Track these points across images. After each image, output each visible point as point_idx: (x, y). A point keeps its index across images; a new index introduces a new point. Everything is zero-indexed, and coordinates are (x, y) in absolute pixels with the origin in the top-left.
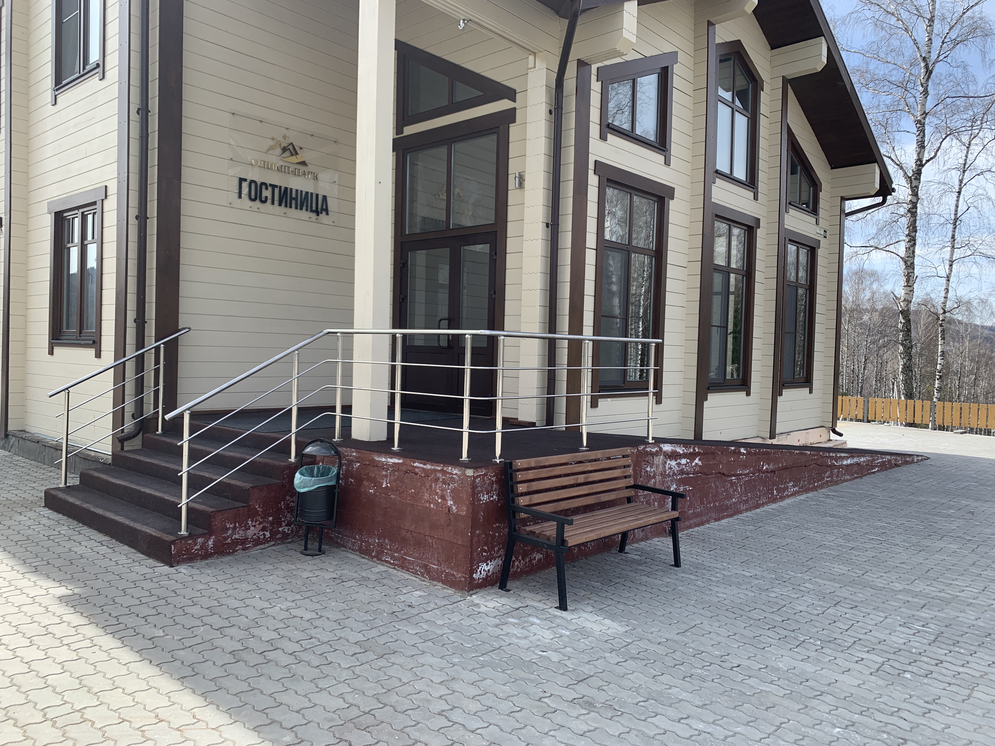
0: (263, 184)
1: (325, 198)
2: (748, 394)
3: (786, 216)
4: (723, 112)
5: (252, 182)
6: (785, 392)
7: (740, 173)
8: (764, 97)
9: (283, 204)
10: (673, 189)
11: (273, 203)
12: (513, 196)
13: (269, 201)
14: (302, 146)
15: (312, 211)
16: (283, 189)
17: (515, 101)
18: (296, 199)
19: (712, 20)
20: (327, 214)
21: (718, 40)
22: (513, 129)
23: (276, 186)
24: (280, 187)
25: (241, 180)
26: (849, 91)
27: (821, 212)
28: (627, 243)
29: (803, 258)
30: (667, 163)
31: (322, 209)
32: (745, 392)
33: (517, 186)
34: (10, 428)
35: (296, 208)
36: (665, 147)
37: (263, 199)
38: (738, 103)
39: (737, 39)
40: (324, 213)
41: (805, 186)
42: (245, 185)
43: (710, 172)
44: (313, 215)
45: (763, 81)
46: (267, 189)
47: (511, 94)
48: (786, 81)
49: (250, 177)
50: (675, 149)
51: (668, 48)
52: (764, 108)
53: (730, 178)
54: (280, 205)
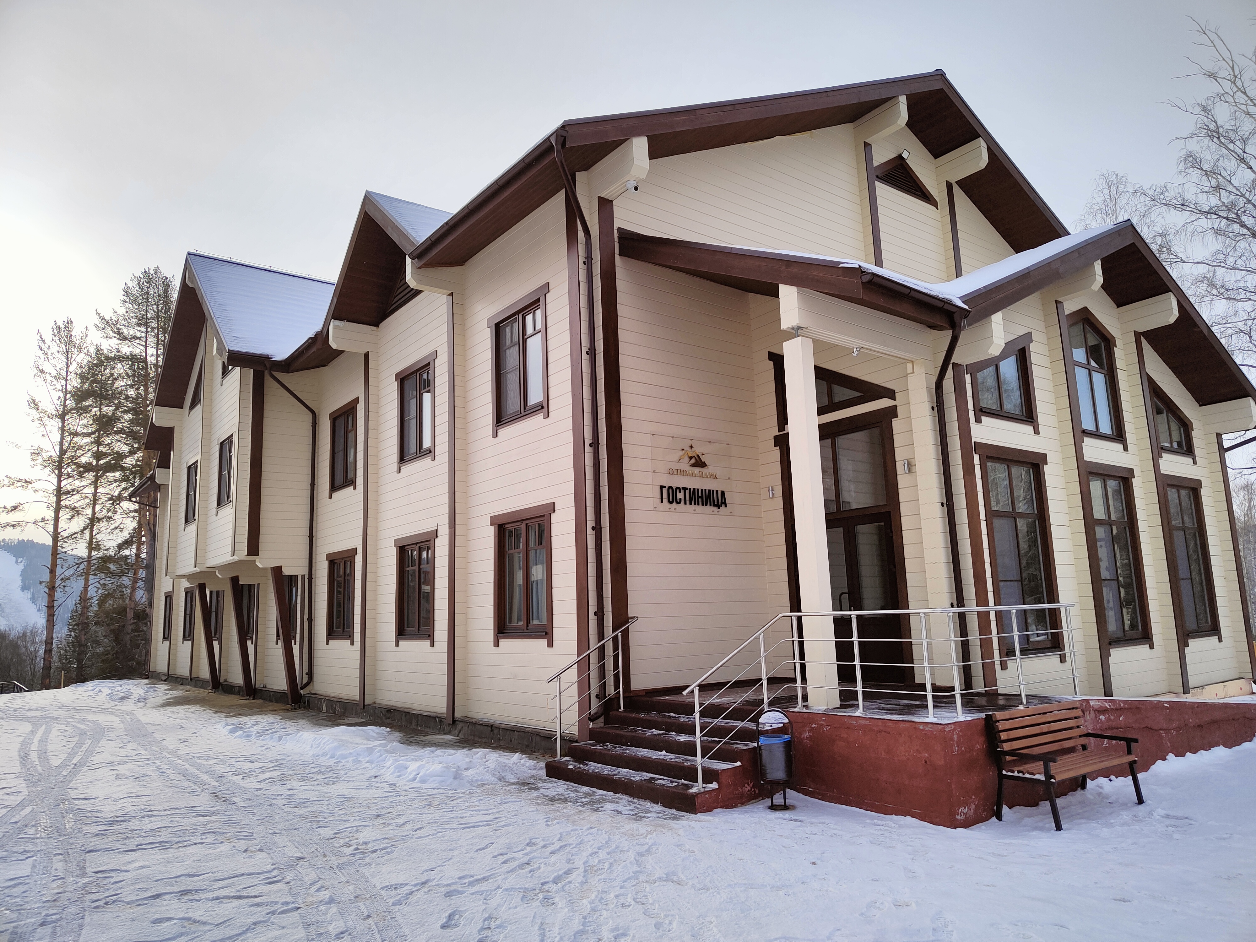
0: (677, 488)
1: (723, 493)
2: (1152, 647)
3: (1161, 461)
4: (1081, 374)
5: (670, 487)
6: (1191, 642)
7: (1106, 427)
8: (1118, 352)
9: (693, 503)
10: (1045, 456)
11: (685, 503)
12: (903, 481)
13: (683, 502)
14: (703, 452)
15: (714, 505)
16: (692, 490)
17: (895, 400)
18: (702, 497)
19: (1059, 299)
20: (726, 506)
21: (1067, 312)
22: (895, 423)
23: (687, 489)
24: (690, 489)
25: (662, 487)
26: (1207, 335)
27: (1197, 451)
28: (1011, 510)
29: (1186, 502)
30: (1037, 432)
31: (722, 503)
32: (1148, 646)
33: (907, 471)
34: (456, 715)
35: (703, 505)
36: (1033, 419)
37: (678, 501)
38: (1093, 363)
39: (1083, 307)
40: (723, 505)
41: (1174, 426)
42: (665, 491)
43: (1079, 434)
44: (715, 509)
45: (1114, 338)
46: (680, 492)
47: (891, 394)
48: (1137, 335)
49: (667, 485)
50: (1042, 418)
51: (1022, 331)
52: (1120, 363)
53: (1097, 435)
54: (691, 504)
